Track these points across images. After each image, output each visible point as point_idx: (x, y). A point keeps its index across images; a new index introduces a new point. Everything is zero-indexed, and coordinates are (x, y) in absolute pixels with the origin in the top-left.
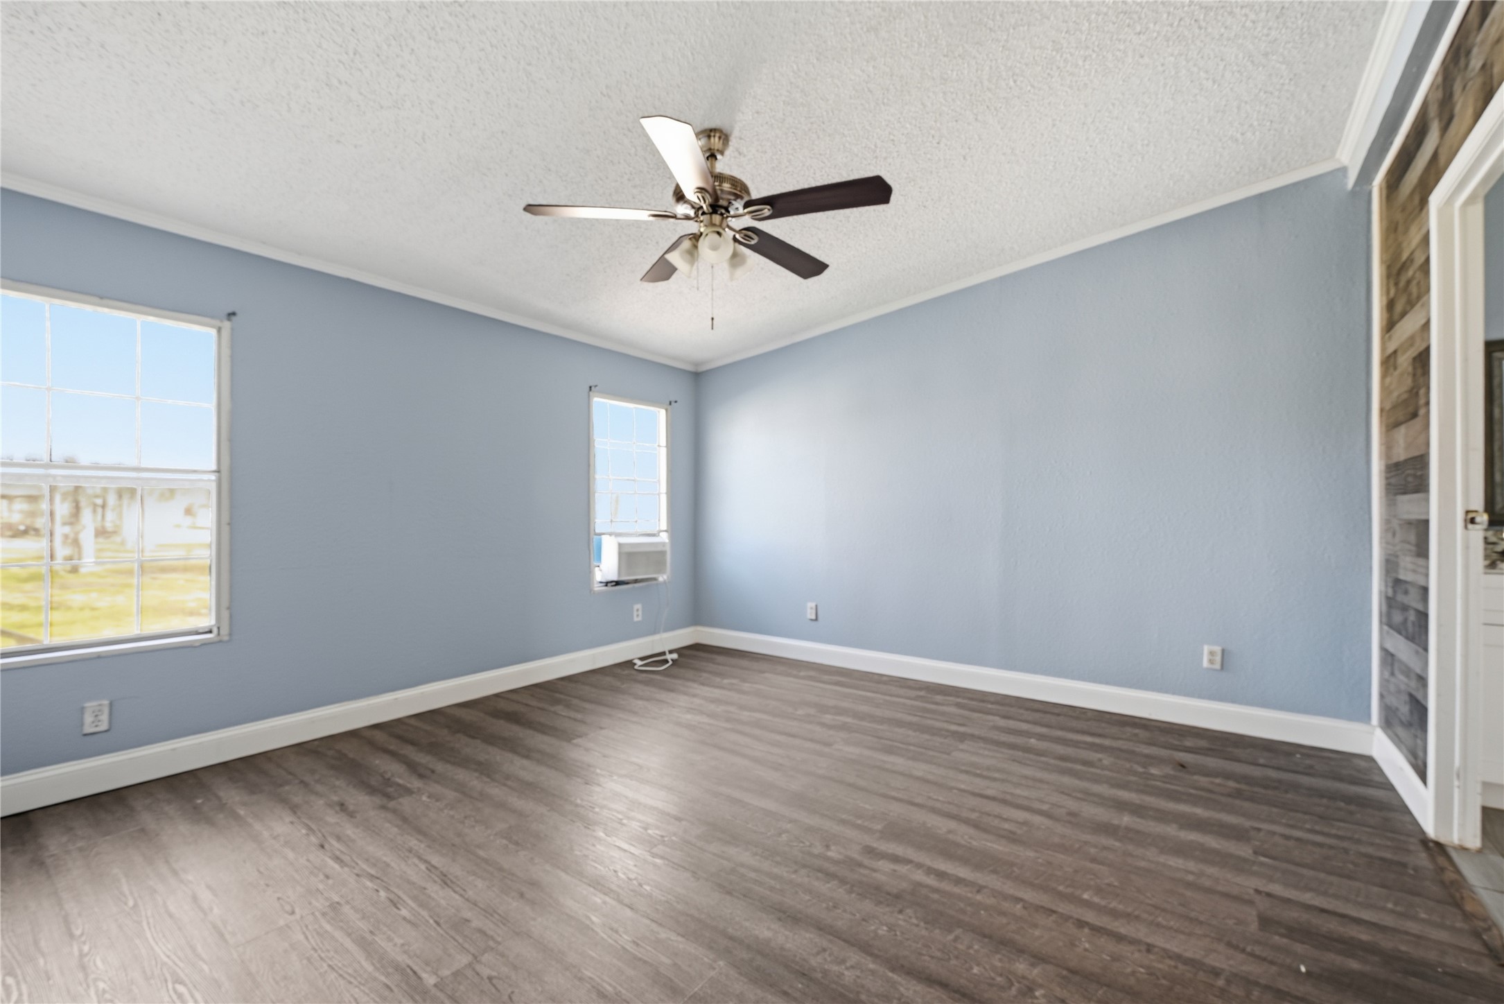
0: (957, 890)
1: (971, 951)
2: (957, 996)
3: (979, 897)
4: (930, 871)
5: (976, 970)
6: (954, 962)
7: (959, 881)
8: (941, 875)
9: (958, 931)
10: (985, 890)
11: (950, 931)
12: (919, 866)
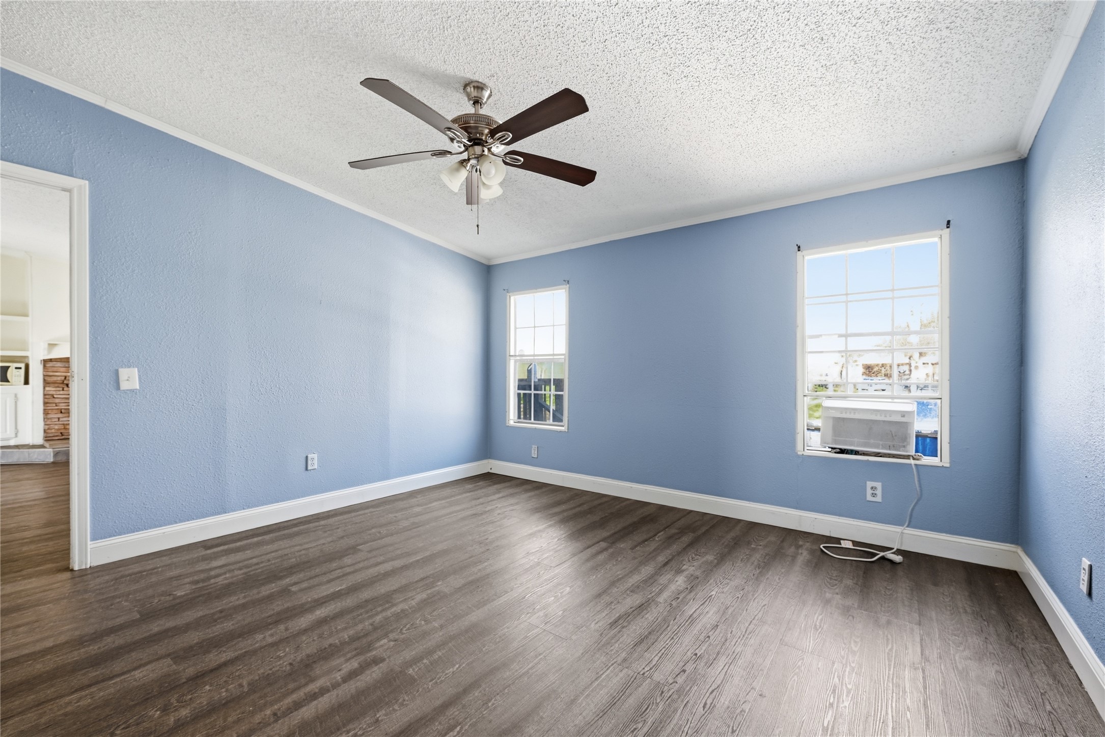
0: (289, 701)
1: (223, 690)
2: (199, 674)
3: (268, 712)
4: (323, 691)
5: (207, 688)
6: (224, 679)
7: (297, 705)
8: (314, 696)
9: (246, 689)
10: (272, 719)
11: (249, 684)
12: (336, 686)
